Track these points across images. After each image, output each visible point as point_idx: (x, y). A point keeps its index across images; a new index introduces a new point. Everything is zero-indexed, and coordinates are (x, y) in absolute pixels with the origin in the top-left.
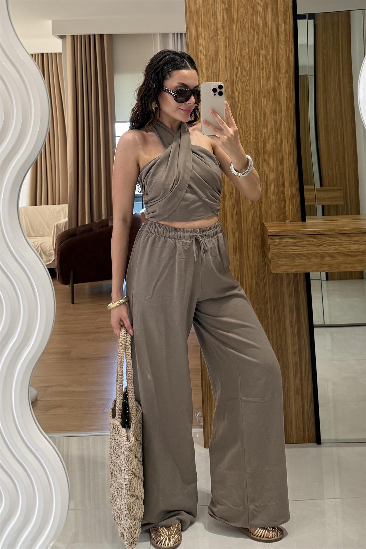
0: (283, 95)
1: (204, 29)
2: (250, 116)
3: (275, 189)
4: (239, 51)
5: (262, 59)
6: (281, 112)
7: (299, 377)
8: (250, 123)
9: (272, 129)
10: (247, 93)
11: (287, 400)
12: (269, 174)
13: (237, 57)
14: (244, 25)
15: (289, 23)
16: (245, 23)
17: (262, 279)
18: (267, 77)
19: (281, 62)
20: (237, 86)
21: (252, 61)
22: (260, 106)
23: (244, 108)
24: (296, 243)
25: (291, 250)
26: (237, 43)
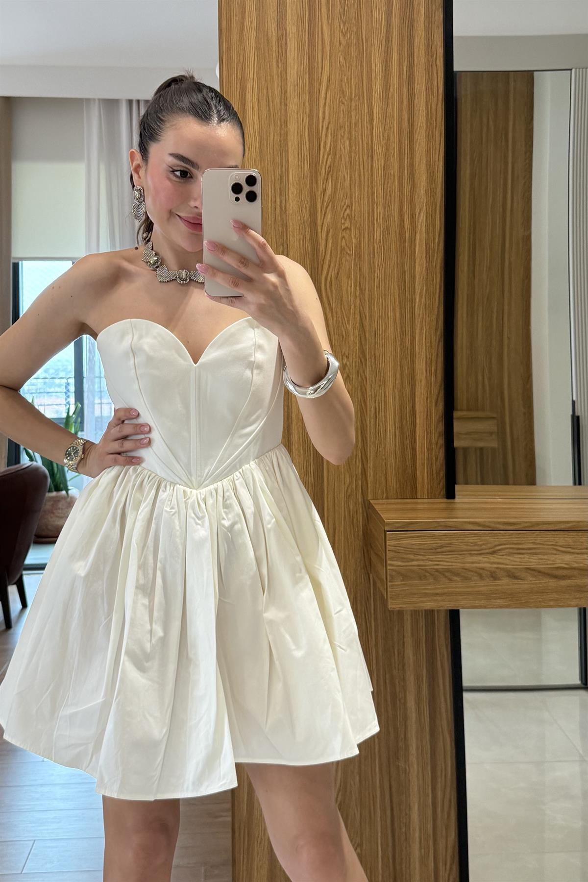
0: (420, 239)
1: (258, 94)
2: (350, 282)
3: (395, 432)
4: (331, 144)
5: (378, 163)
6: (413, 277)
7: (430, 812)
8: (348, 298)
9: (394, 310)
10: (345, 234)
11: (404, 859)
12: (385, 402)
13: (326, 157)
14: (343, 90)
15: (435, 91)
16: (344, 86)
17: (363, 615)
18: (387, 202)
19: (418, 172)
20: (324, 218)
21: (357, 167)
22: (372, 262)
23: (337, 265)
24: (442, 547)
25: (430, 563)
26: (327, 129)
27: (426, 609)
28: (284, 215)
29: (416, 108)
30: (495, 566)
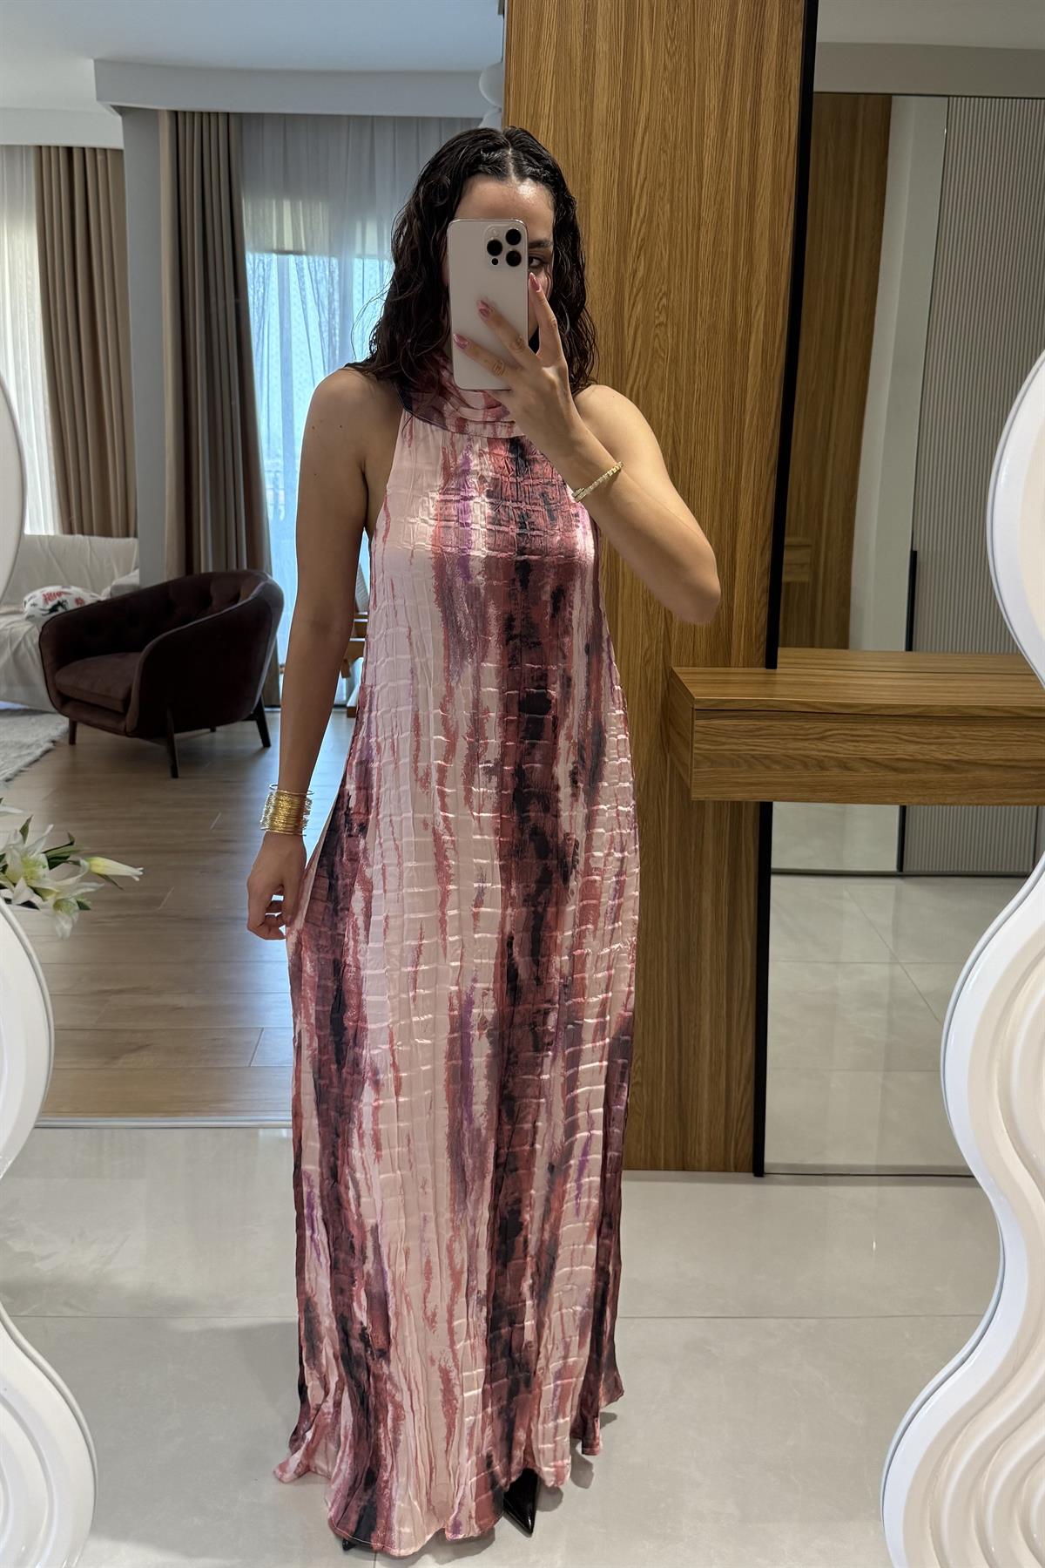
0: (756, 340)
2: (662, 395)
4: (646, 208)
5: (707, 236)
6: (744, 391)
7: (724, 1027)
9: (716, 432)
10: (658, 331)
13: (638, 226)
14: (665, 136)
15: (786, 137)
18: (716, 289)
19: (757, 249)
20: (632, 310)
21: (679, 240)
22: (691, 368)
23: (647, 372)
24: (761, 729)
25: (745, 747)
26: (642, 187)
29: (760, 161)
30: (823, 753)
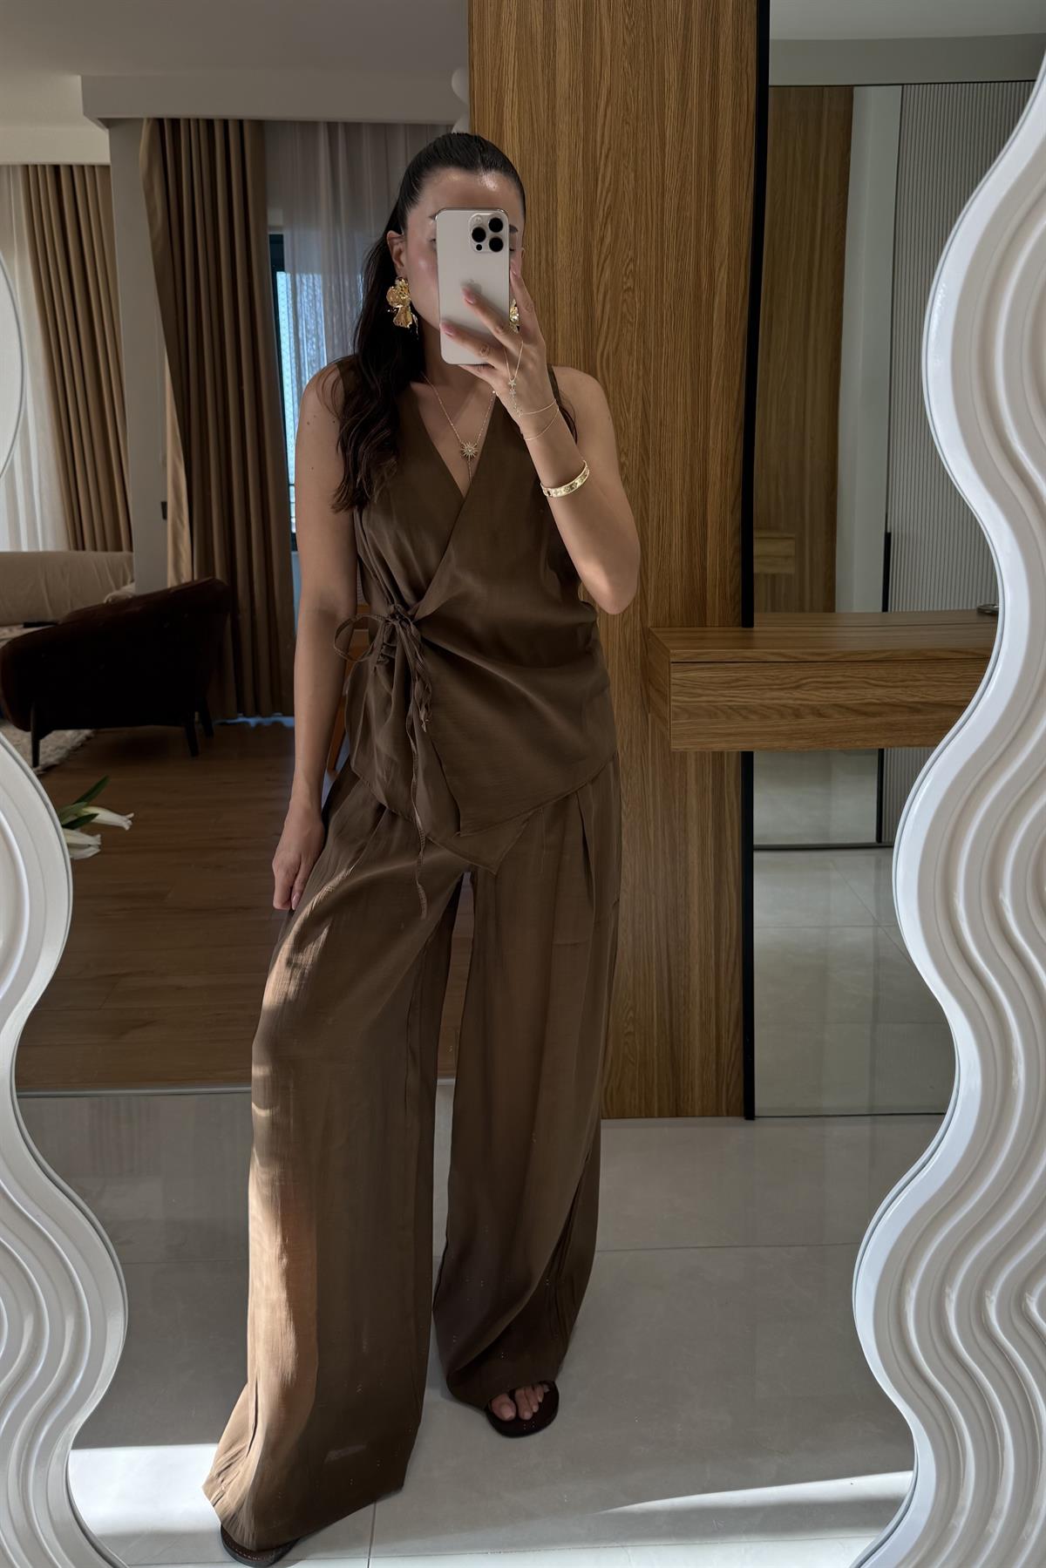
0: (719, 301)
1: (519, 113)
2: (631, 359)
3: (682, 547)
4: (611, 177)
5: (670, 203)
6: (709, 351)
7: (712, 974)
9: (684, 393)
10: (626, 296)
12: (671, 510)
13: (604, 194)
14: (627, 106)
15: (745, 108)
16: (628, 101)
18: (681, 253)
19: (719, 213)
21: (644, 207)
22: (659, 331)
23: (615, 339)
24: (737, 680)
25: (722, 699)
26: (607, 157)
27: (716, 750)
28: (551, 271)
29: (720, 131)
30: (799, 702)
